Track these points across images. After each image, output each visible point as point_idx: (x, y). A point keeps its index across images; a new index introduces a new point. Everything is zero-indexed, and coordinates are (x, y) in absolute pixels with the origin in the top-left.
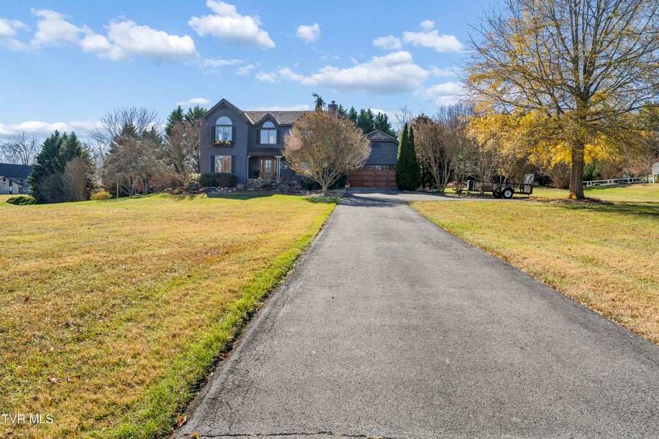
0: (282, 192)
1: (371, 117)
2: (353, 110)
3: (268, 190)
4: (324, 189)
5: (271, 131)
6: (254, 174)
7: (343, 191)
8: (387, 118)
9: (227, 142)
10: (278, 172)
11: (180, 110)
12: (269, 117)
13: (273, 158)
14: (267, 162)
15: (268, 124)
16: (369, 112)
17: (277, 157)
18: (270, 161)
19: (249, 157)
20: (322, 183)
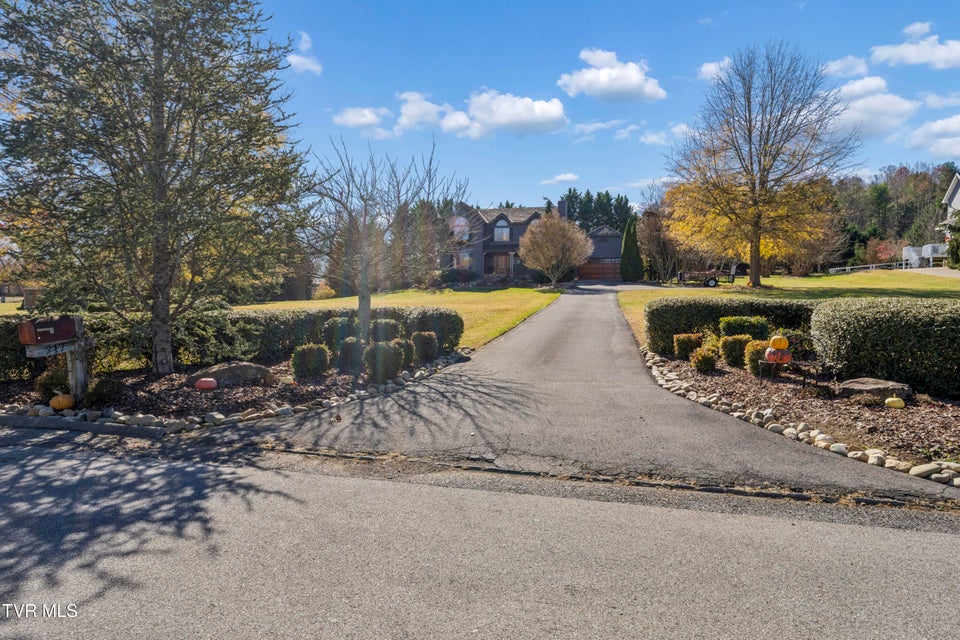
0: (517, 286)
1: (609, 199)
2: (588, 193)
3: (503, 284)
4: (553, 282)
5: (504, 230)
6: (489, 269)
7: (571, 284)
8: (627, 201)
10: (512, 267)
12: (502, 216)
13: (506, 254)
14: (500, 257)
15: (501, 223)
16: (607, 194)
18: (503, 257)
20: (551, 277)
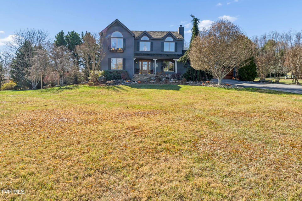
4: (220, 80)
5: (146, 43)
6: (137, 70)
9: (120, 49)
10: (155, 69)
11: (62, 34)
12: (145, 33)
14: (144, 63)
15: (145, 38)
17: (154, 59)
18: (146, 62)
19: (134, 59)
